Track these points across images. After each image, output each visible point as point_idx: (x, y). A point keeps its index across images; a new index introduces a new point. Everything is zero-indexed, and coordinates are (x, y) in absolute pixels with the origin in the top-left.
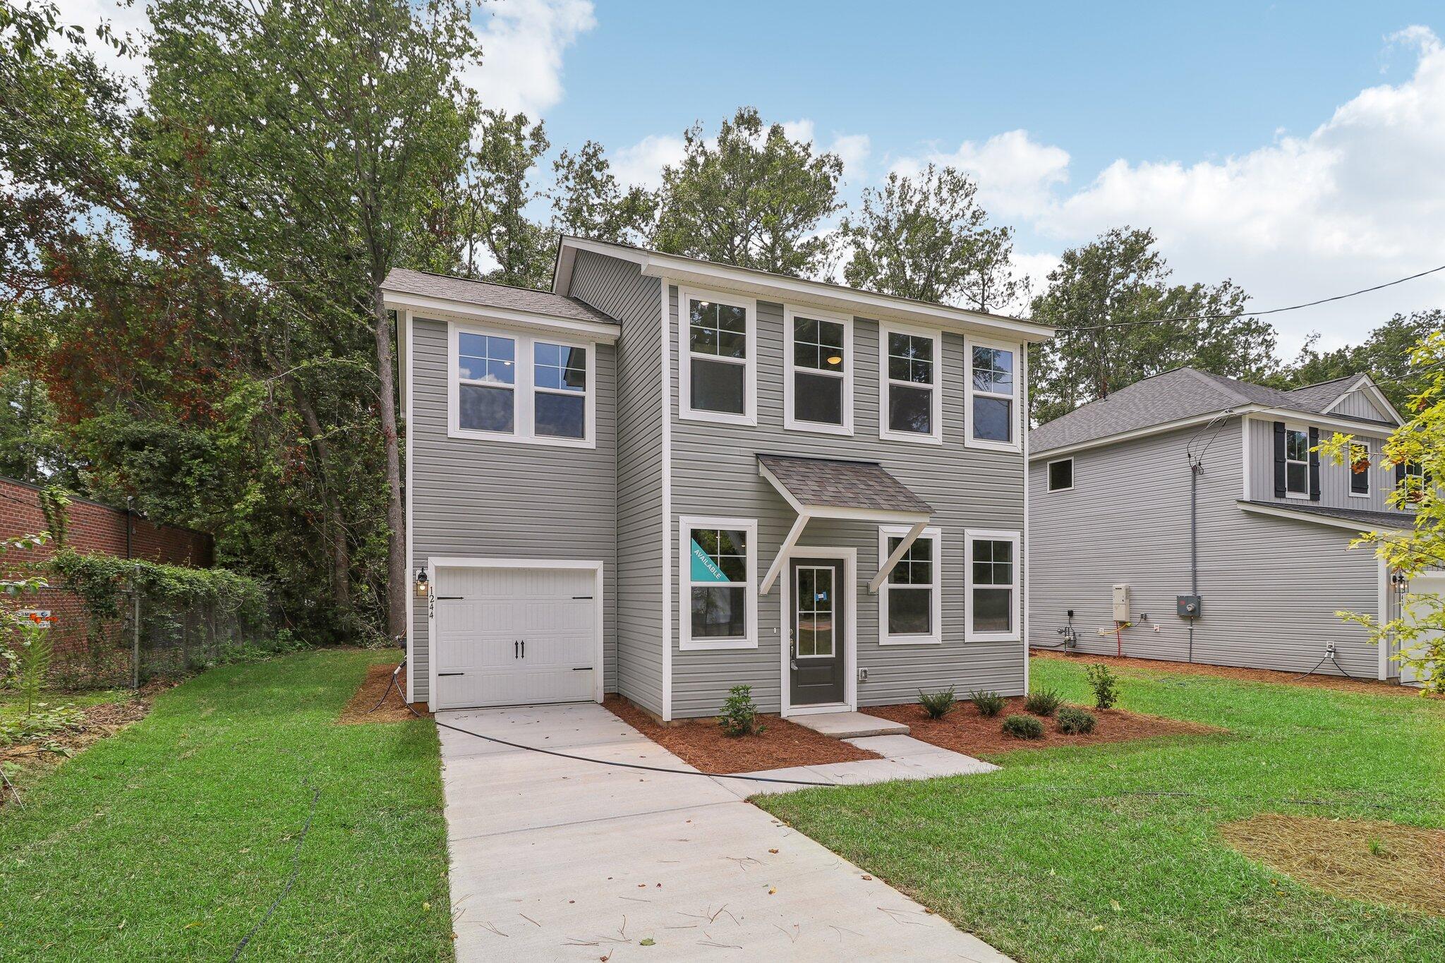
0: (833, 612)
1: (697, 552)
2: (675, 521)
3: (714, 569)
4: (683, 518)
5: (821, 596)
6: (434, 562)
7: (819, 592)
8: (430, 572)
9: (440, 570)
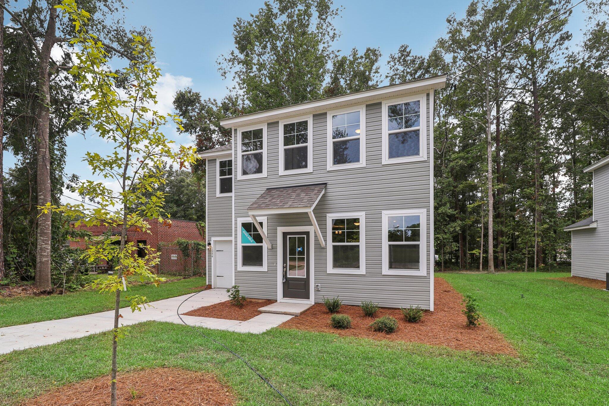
0: (305, 256)
1: (244, 232)
2: (236, 220)
3: (250, 239)
4: (238, 219)
5: (299, 249)
6: (213, 239)
7: (299, 247)
8: (212, 242)
9: (215, 242)
